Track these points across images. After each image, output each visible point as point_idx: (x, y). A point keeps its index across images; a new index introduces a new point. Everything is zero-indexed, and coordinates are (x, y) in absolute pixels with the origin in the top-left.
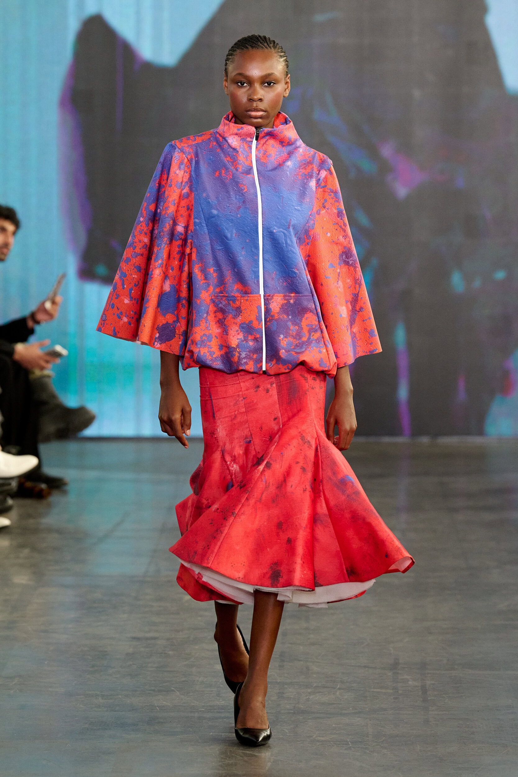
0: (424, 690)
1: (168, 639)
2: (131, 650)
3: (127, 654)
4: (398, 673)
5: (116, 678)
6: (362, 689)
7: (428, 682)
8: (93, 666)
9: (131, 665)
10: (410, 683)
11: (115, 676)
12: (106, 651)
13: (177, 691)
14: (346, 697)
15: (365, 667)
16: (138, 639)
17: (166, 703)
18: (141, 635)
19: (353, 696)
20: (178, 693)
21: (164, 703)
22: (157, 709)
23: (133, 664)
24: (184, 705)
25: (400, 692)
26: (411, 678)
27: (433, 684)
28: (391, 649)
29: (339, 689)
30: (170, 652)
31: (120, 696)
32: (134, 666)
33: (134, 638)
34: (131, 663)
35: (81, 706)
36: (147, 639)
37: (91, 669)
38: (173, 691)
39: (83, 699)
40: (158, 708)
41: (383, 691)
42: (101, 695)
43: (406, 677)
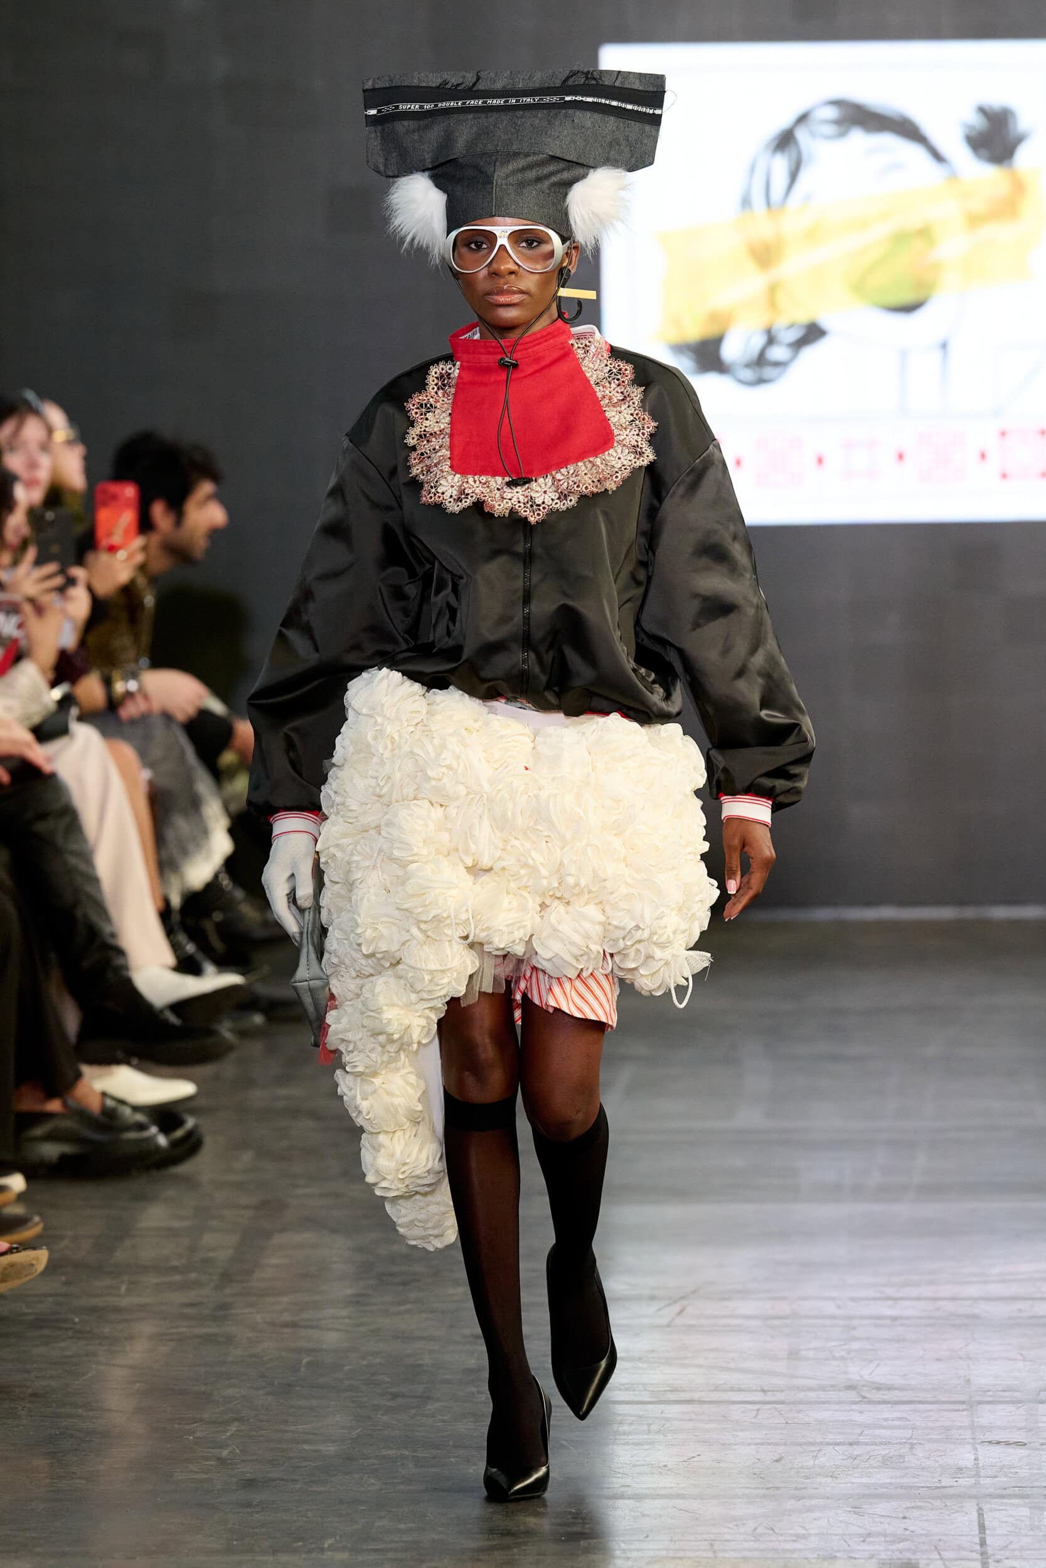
5: (443, 1421)
8: (395, 1396)
9: (473, 1393)
11: (440, 1417)
12: (420, 1365)
31: (453, 1460)
32: (480, 1396)
34: (474, 1389)
37: (388, 1404)
38: (562, 1446)
42: (413, 1457)
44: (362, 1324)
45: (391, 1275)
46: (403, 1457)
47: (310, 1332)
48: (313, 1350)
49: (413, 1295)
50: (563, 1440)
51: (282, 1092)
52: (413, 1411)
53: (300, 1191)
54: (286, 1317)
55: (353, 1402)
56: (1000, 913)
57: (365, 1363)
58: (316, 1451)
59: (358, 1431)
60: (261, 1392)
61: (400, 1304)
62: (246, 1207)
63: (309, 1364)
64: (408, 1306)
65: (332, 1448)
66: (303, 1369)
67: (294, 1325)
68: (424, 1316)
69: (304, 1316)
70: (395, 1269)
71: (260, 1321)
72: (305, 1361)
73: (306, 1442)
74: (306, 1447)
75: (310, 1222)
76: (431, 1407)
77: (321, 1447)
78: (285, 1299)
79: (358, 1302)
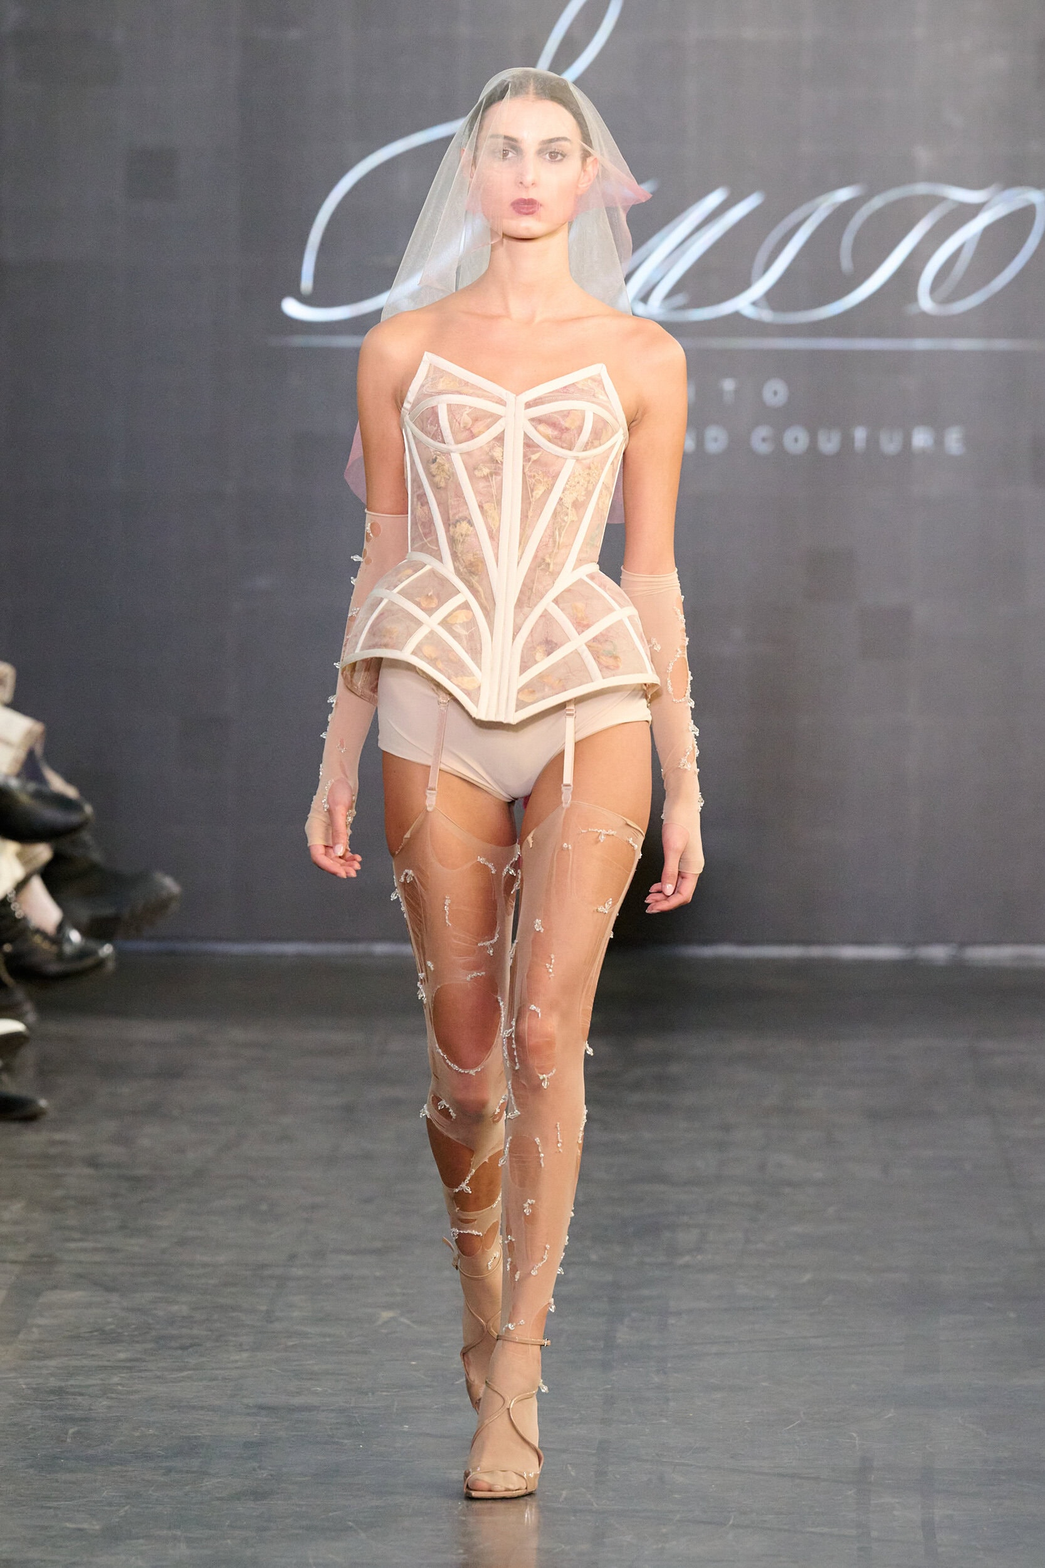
44: (136, 1392)
45: (172, 1338)
46: (175, 1538)
47: (79, 1399)
48: (82, 1420)
49: (192, 1361)
50: (350, 1521)
51: (58, 1136)
52: (188, 1488)
53: (72, 1245)
54: (53, 1382)
55: (122, 1477)
56: (849, 952)
57: (137, 1434)
58: (79, 1530)
59: (126, 1508)
60: (21, 1464)
61: (181, 1370)
62: (14, 1262)
63: (73, 1433)
64: (185, 1373)
65: (97, 1527)
66: (69, 1440)
67: (60, 1392)
68: (205, 1383)
69: (72, 1382)
70: (174, 1332)
71: (24, 1386)
72: (71, 1431)
73: (69, 1520)
74: (68, 1525)
75: (80, 1279)
76: (208, 1483)
77: (85, 1526)
78: (52, 1363)
79: (130, 1368)
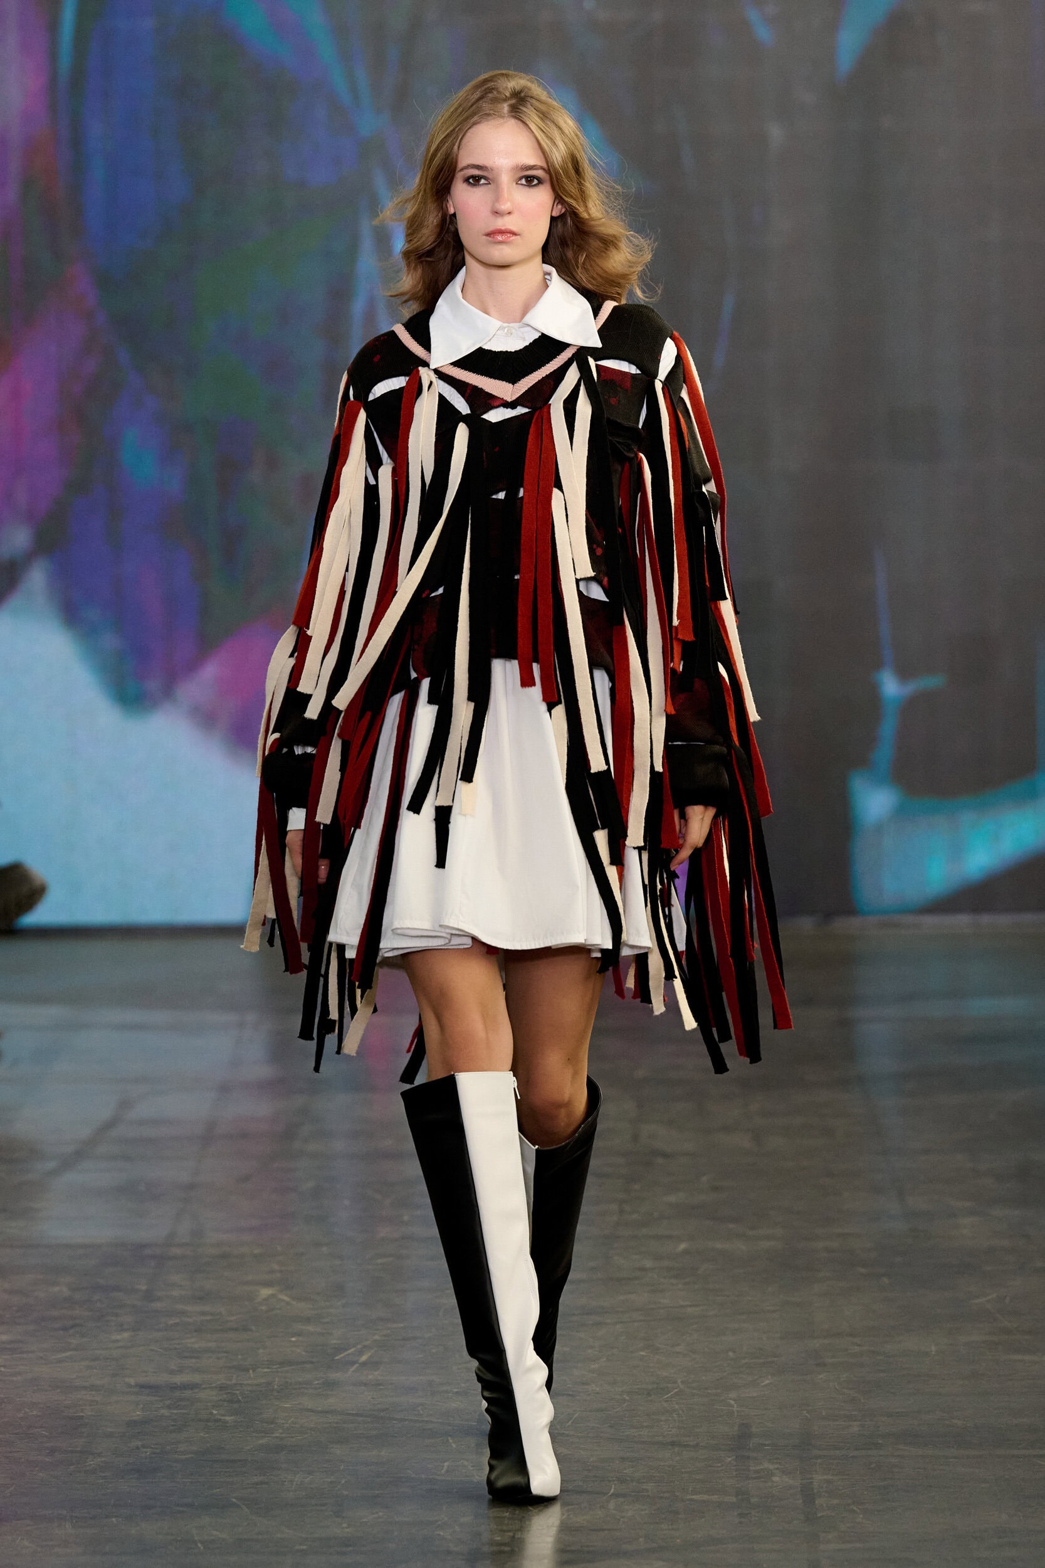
0: (808, 1494)
1: (222, 1388)
2: (138, 1414)
3: (131, 1424)
4: (749, 1457)
6: (666, 1495)
7: (818, 1478)
10: (775, 1479)
13: (243, 1506)
14: (630, 1514)
15: (673, 1444)
16: (153, 1388)
17: (218, 1533)
18: (163, 1378)
19: (647, 1512)
20: (247, 1510)
21: (215, 1533)
22: (199, 1548)
23: (144, 1446)
24: (260, 1537)
25: (754, 1500)
26: (777, 1469)
27: (829, 1482)
28: (732, 1402)
29: (612, 1495)
30: (227, 1418)
33: (142, 1386)
35: (26, 1543)
36: (174, 1387)
39: (29, 1528)
40: (199, 1545)
41: (715, 1498)
43: (767, 1465)
